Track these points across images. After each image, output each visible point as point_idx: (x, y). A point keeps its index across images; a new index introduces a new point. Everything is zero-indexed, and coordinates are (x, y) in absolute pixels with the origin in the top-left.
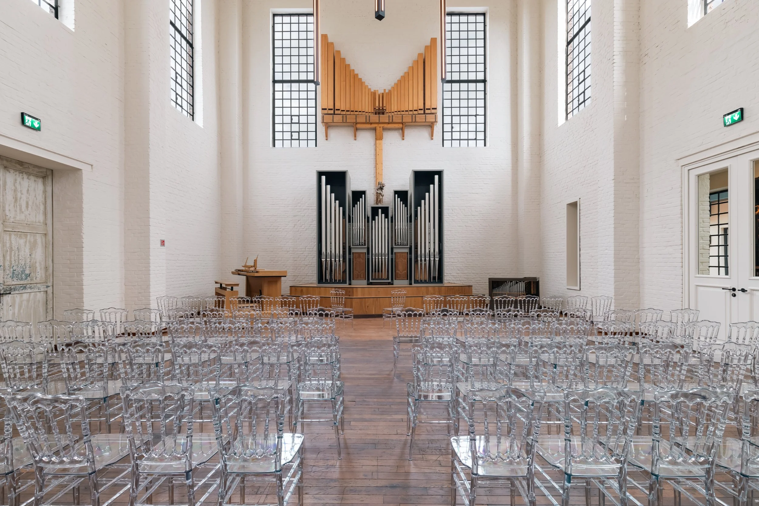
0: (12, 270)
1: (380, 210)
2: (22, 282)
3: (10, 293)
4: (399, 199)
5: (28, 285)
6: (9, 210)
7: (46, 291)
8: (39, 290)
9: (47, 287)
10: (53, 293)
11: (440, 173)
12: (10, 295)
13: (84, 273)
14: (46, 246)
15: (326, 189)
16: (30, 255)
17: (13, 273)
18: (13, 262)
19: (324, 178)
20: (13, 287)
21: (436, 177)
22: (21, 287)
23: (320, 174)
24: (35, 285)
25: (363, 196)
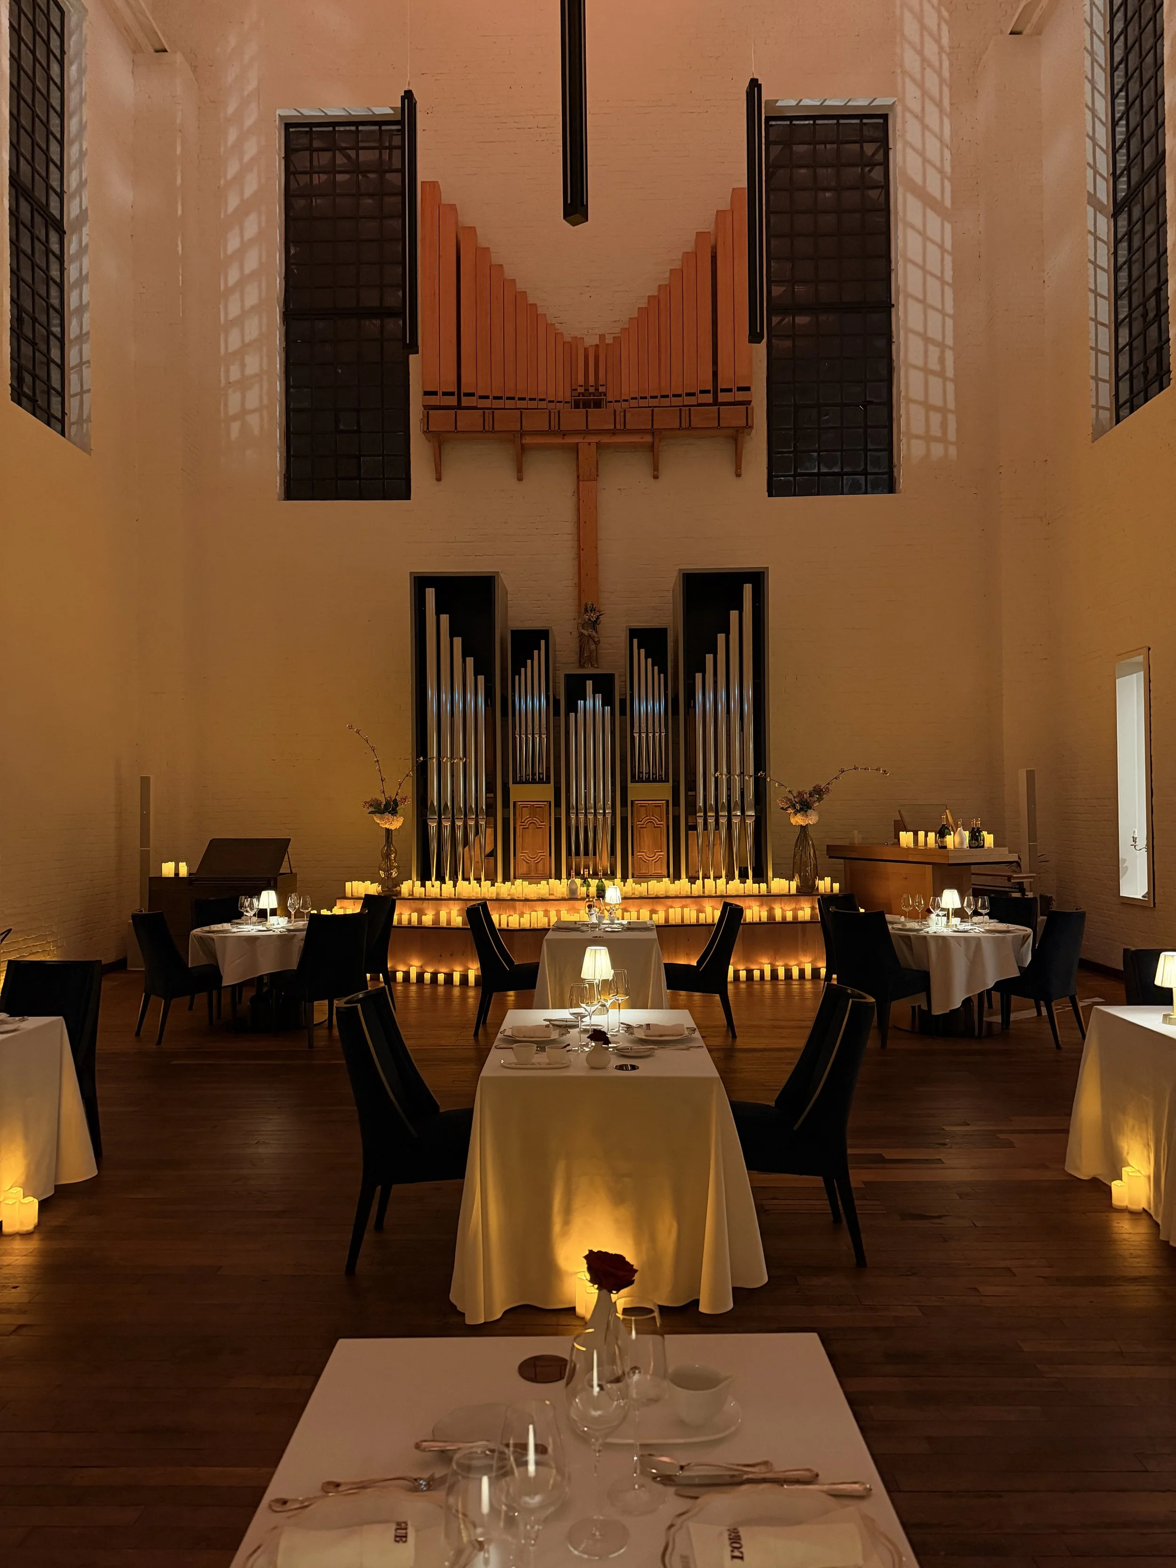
1: (589, 684)
4: (642, 651)
11: (757, 578)
15: (438, 623)
19: (430, 593)
21: (748, 588)
23: (421, 583)
25: (543, 642)
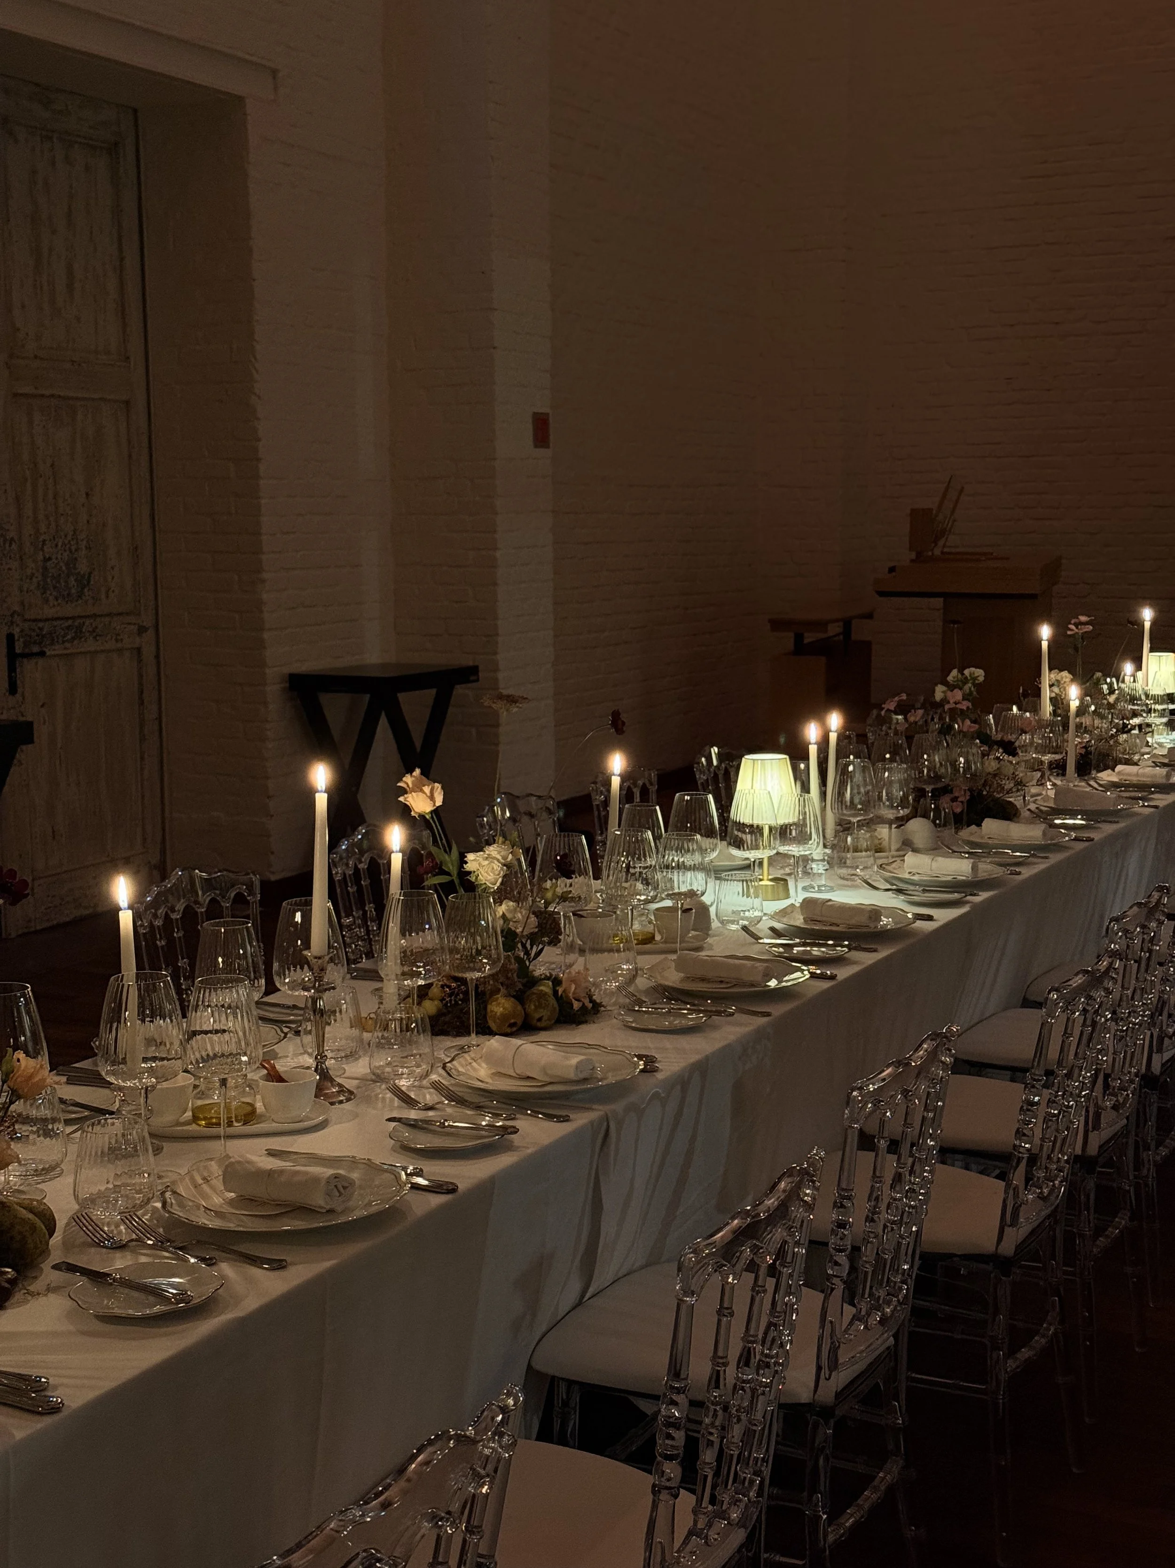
0: (40, 557)
2: (70, 610)
3: (42, 654)
5: (88, 622)
6: (23, 307)
7: (139, 650)
8: (119, 645)
9: (142, 630)
10: (157, 657)
12: (41, 661)
13: (265, 576)
14: (130, 456)
16: (87, 494)
17: (45, 569)
18: (43, 528)
20: (47, 627)
22: (68, 628)
24: (107, 619)
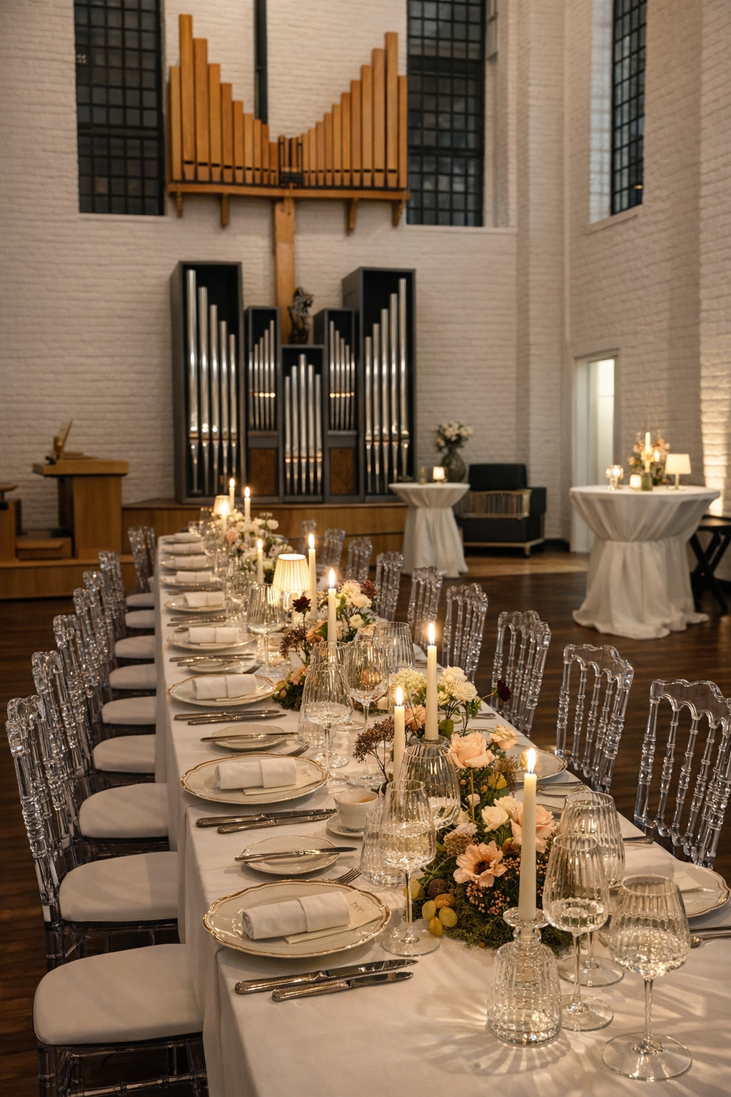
1: (302, 357)
4: (337, 333)
11: (409, 275)
15: (197, 296)
19: (192, 274)
21: (403, 282)
23: (185, 267)
25: (272, 323)
